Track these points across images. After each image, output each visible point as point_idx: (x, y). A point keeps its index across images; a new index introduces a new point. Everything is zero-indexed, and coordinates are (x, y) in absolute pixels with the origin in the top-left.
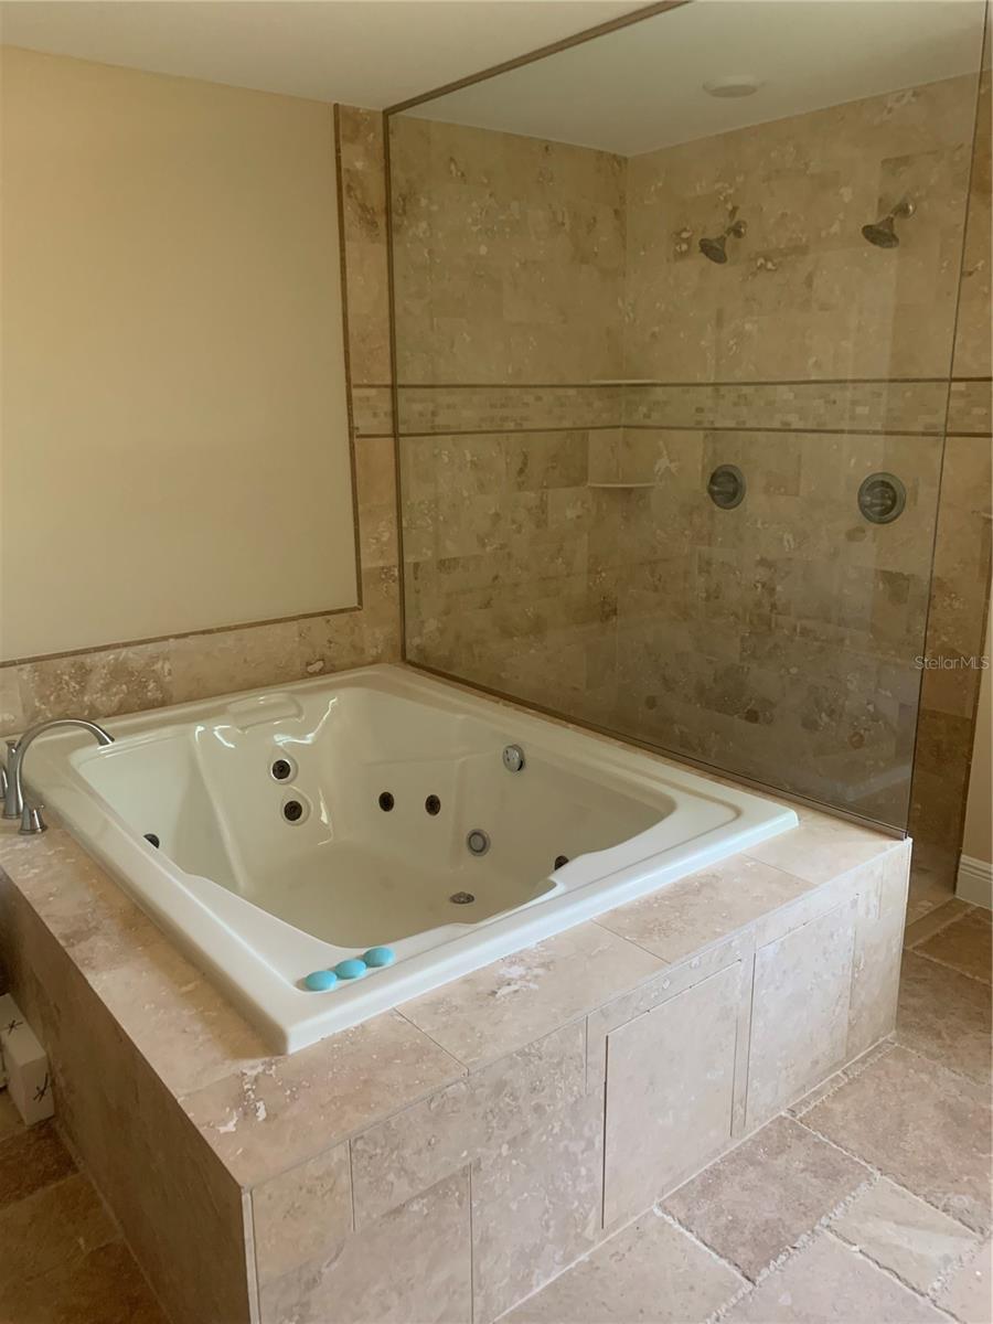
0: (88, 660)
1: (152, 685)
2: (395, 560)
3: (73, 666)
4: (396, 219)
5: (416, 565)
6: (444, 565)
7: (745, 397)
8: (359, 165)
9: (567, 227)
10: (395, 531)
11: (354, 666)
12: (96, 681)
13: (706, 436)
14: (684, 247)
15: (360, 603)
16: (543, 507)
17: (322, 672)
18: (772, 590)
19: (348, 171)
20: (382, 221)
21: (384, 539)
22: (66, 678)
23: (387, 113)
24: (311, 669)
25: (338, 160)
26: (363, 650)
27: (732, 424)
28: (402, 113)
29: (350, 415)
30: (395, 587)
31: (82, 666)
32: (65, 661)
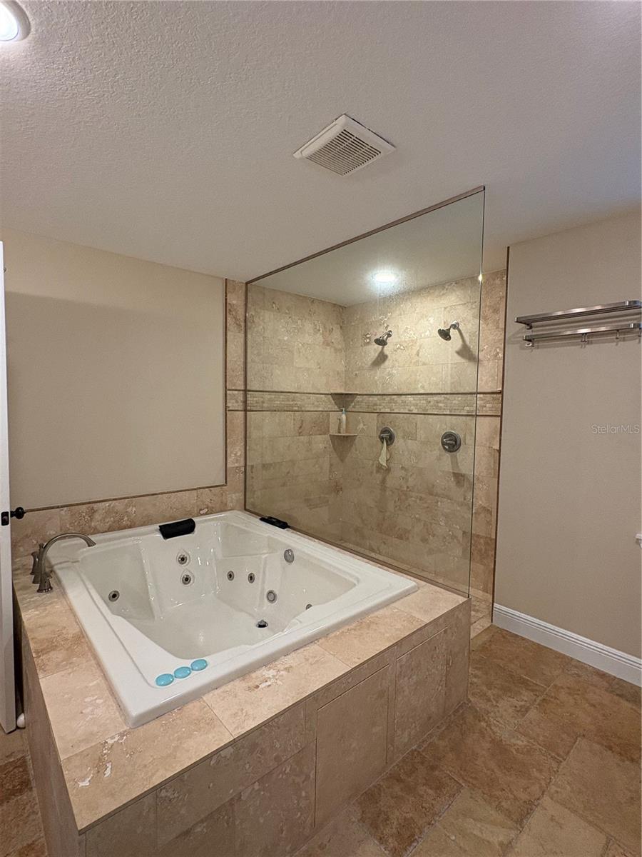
0: (95, 506)
1: (126, 518)
2: (242, 464)
3: (88, 508)
4: (249, 324)
5: (252, 466)
6: (265, 466)
7: (393, 400)
8: (234, 302)
9: (321, 331)
10: (243, 451)
11: (222, 511)
12: (97, 516)
13: (378, 416)
14: (368, 340)
15: (226, 482)
16: (310, 443)
17: (206, 514)
18: (407, 481)
19: (230, 304)
20: (243, 324)
21: (238, 454)
22: (84, 514)
23: (247, 283)
24: (202, 512)
25: (226, 299)
26: (226, 504)
27: (388, 410)
28: (253, 283)
29: (226, 402)
30: (242, 476)
31: (92, 509)
32: (84, 506)
